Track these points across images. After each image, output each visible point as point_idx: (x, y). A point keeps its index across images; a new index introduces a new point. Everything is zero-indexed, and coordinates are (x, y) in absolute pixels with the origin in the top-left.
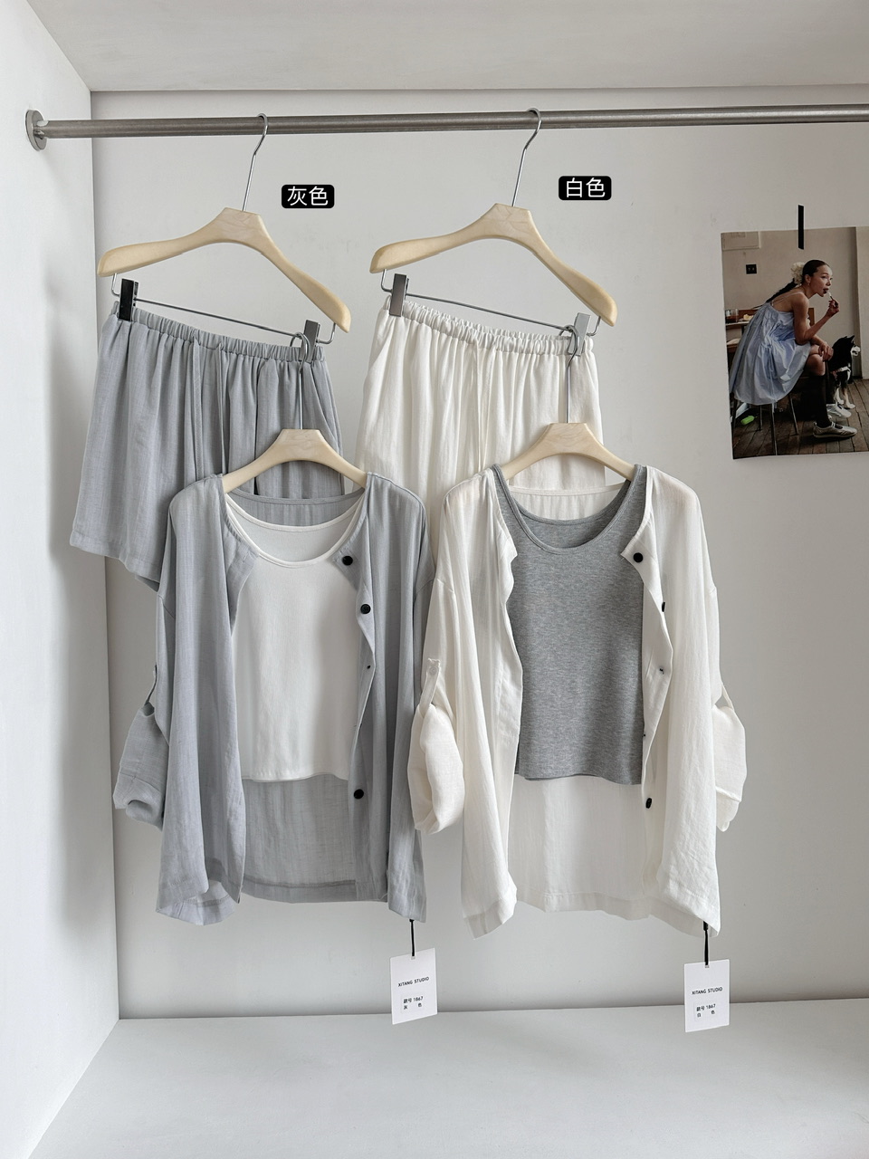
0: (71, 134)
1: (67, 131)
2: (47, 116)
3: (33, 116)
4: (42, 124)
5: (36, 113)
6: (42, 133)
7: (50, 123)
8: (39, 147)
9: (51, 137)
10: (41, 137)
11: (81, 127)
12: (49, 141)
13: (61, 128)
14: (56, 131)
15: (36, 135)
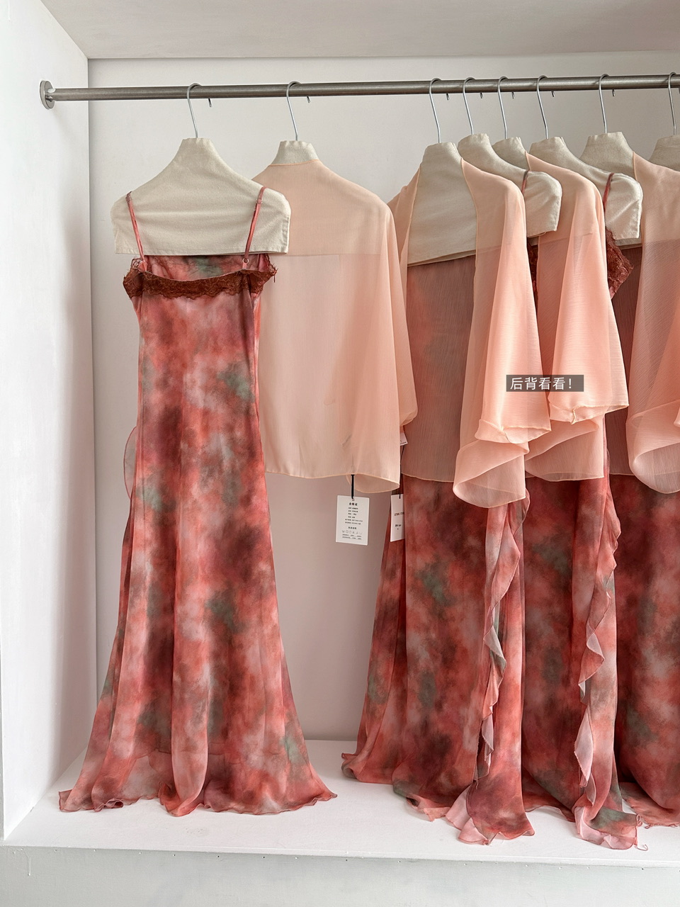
0: (71, 98)
1: (68, 96)
2: (55, 86)
3: (46, 85)
4: (51, 91)
5: (47, 82)
6: (51, 97)
7: (57, 90)
8: (49, 107)
9: (57, 100)
10: (50, 100)
11: (78, 93)
12: (56, 102)
13: (64, 94)
14: (61, 97)
15: (46, 99)
